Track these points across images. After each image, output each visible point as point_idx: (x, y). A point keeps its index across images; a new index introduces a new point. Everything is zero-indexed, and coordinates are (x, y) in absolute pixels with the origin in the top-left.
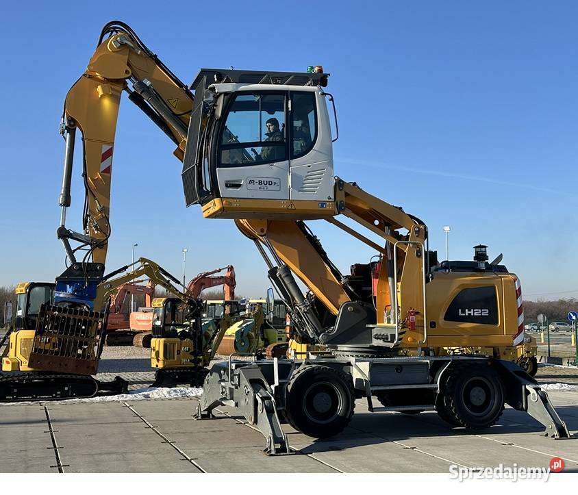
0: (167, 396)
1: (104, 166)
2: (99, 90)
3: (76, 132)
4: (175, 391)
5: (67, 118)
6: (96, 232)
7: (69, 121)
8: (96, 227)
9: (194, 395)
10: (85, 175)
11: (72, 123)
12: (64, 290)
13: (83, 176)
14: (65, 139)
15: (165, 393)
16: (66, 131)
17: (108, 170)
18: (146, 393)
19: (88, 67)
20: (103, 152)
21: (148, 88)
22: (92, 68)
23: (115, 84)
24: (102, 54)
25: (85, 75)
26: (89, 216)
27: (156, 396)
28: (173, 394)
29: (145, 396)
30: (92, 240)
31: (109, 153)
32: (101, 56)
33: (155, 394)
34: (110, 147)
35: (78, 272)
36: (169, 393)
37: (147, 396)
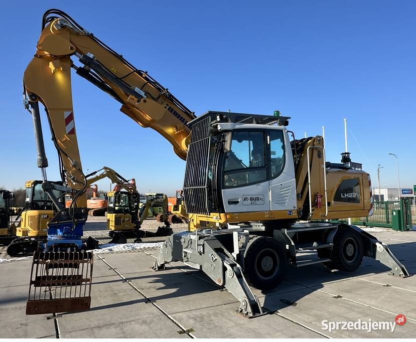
0: (123, 249)
1: (68, 128)
2: (51, 66)
3: (39, 105)
4: (128, 246)
5: (28, 94)
6: (74, 184)
7: (30, 96)
8: (73, 179)
9: (139, 248)
10: (54, 139)
11: (34, 98)
12: (55, 233)
13: (53, 140)
14: (31, 112)
15: (122, 248)
16: (30, 105)
17: (73, 132)
18: (110, 248)
19: (37, 47)
20: (65, 118)
21: (92, 59)
22: (41, 48)
23: (63, 60)
24: (47, 35)
25: (36, 56)
26: (65, 171)
27: (117, 250)
28: (127, 248)
29: (109, 250)
30: (73, 190)
31: (71, 118)
32: (46, 38)
33: (115, 248)
34: (71, 112)
35: (65, 217)
36: (124, 247)
37: (111, 250)
